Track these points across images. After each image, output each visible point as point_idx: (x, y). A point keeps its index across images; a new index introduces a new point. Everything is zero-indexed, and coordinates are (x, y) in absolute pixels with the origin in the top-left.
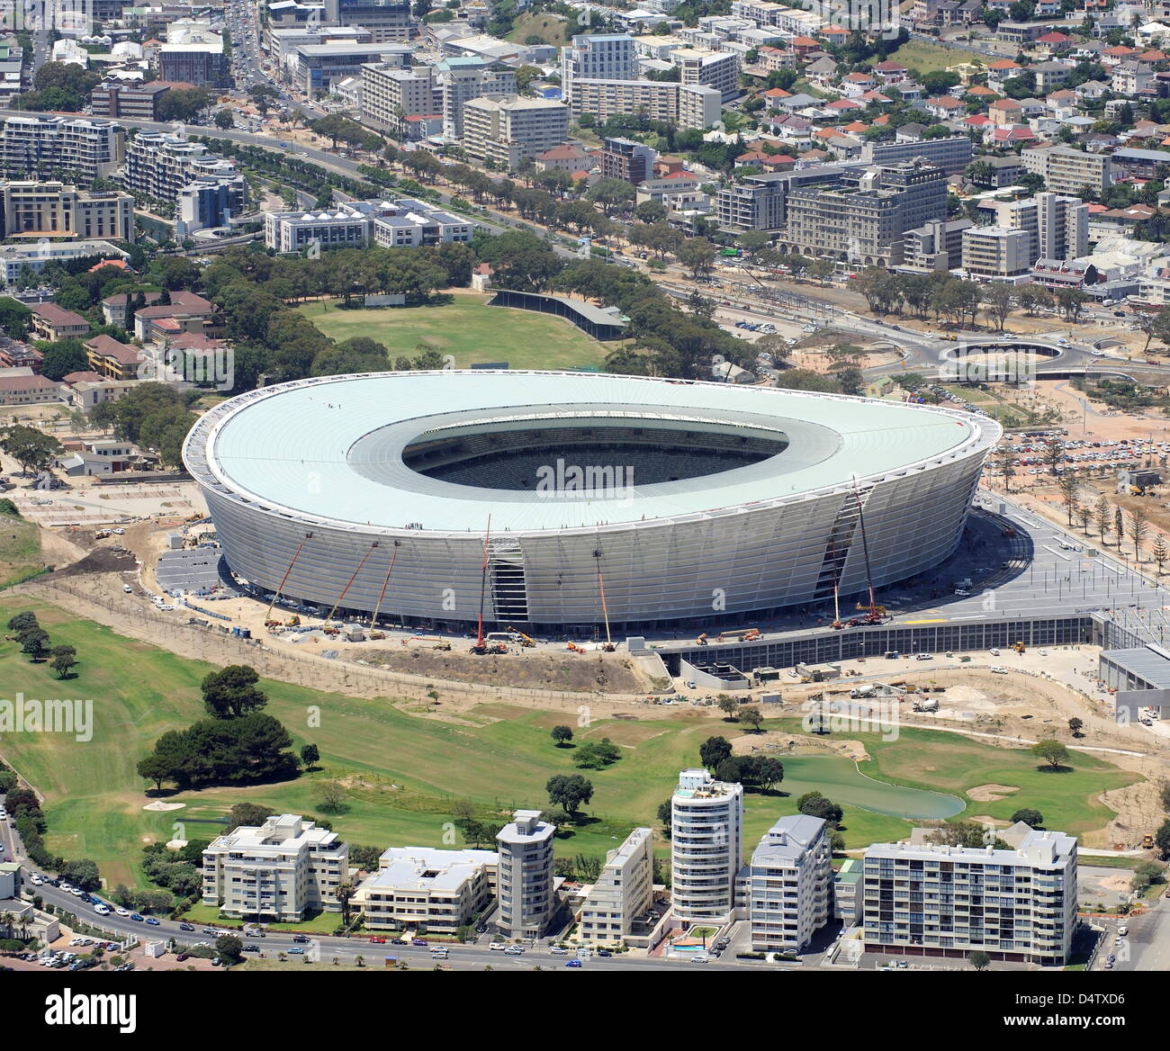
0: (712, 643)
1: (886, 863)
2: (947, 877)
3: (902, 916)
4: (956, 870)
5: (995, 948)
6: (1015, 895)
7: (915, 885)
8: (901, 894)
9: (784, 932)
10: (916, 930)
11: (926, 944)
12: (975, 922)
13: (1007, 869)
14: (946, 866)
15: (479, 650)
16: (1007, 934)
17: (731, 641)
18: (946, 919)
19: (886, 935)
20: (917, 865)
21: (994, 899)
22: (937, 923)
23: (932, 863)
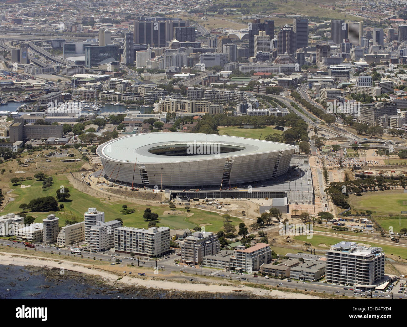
0: (186, 191)
1: (119, 230)
2: (131, 235)
3: (122, 244)
4: (133, 233)
5: (141, 253)
6: (145, 240)
7: (125, 236)
8: (122, 239)
9: (96, 246)
10: (125, 247)
11: (127, 251)
12: (137, 246)
13: (143, 234)
14: (131, 232)
15: (133, 190)
16: (143, 249)
17: (192, 191)
18: (131, 245)
19: (119, 248)
20: (125, 231)
21: (141, 240)
22: (129, 246)
23: (128, 231)
